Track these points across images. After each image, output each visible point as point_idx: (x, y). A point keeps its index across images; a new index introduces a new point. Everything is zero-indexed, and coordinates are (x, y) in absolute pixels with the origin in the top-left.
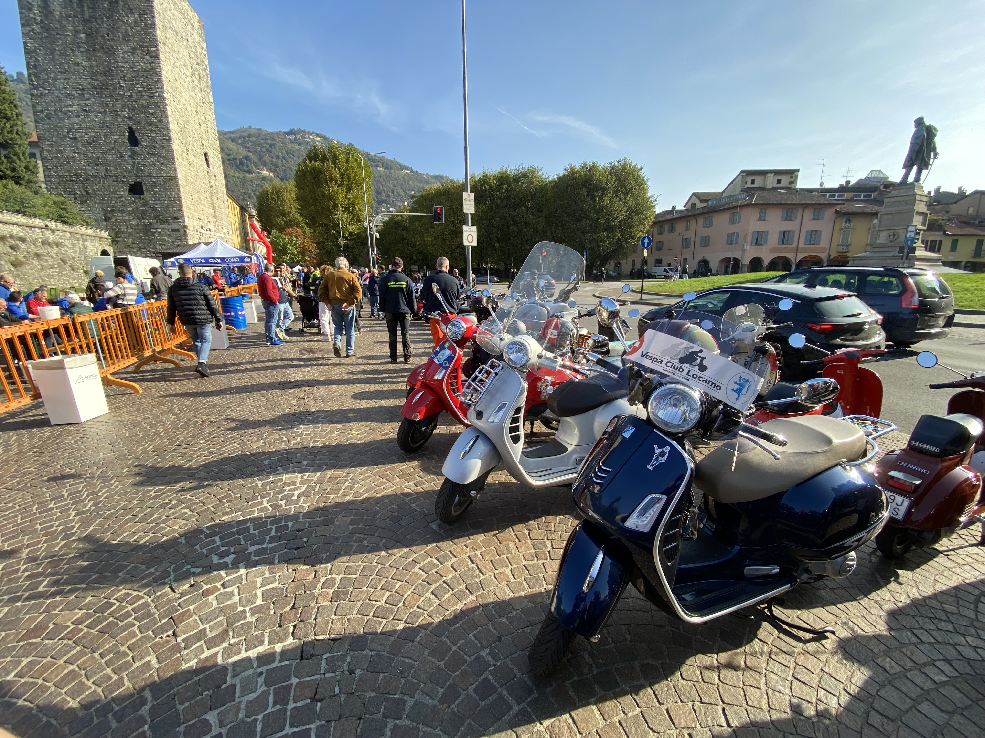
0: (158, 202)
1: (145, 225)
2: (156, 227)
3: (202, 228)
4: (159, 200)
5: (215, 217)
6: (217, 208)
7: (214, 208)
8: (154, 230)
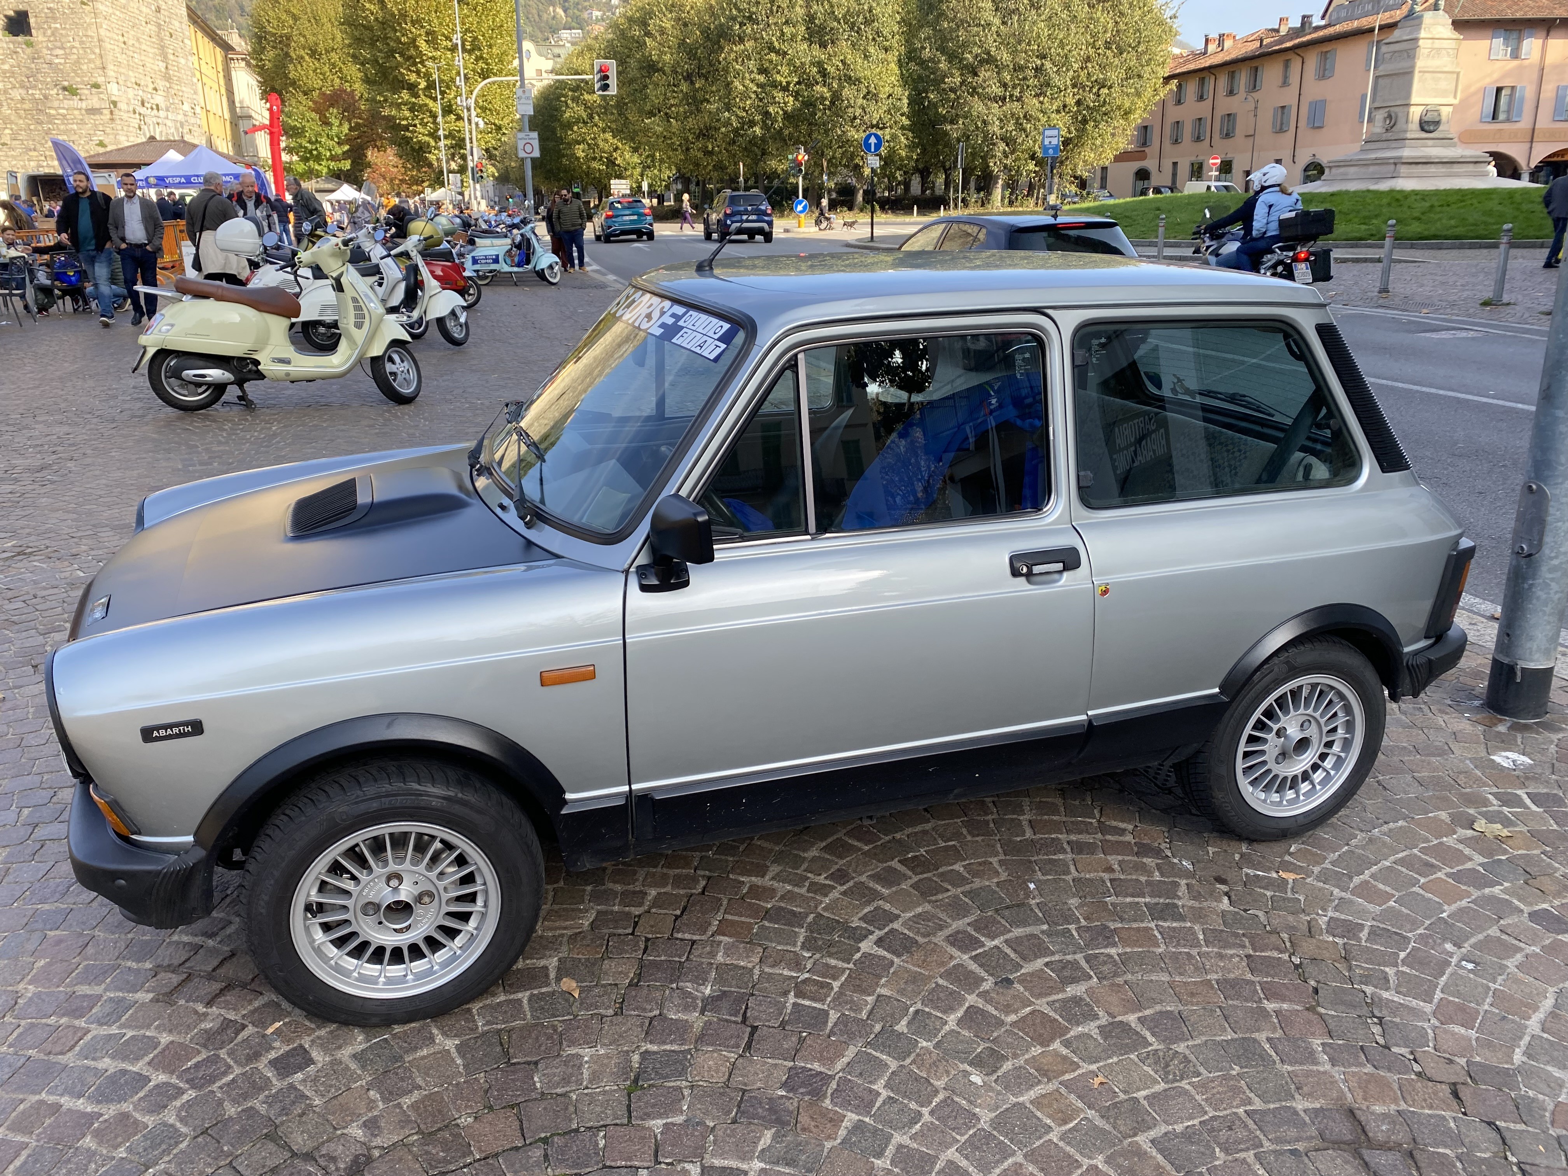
0: (60, 52)
1: (35, 100)
2: (56, 104)
3: (143, 104)
4: (63, 48)
5: (167, 78)
6: (171, 57)
7: (165, 59)
8: (53, 112)
